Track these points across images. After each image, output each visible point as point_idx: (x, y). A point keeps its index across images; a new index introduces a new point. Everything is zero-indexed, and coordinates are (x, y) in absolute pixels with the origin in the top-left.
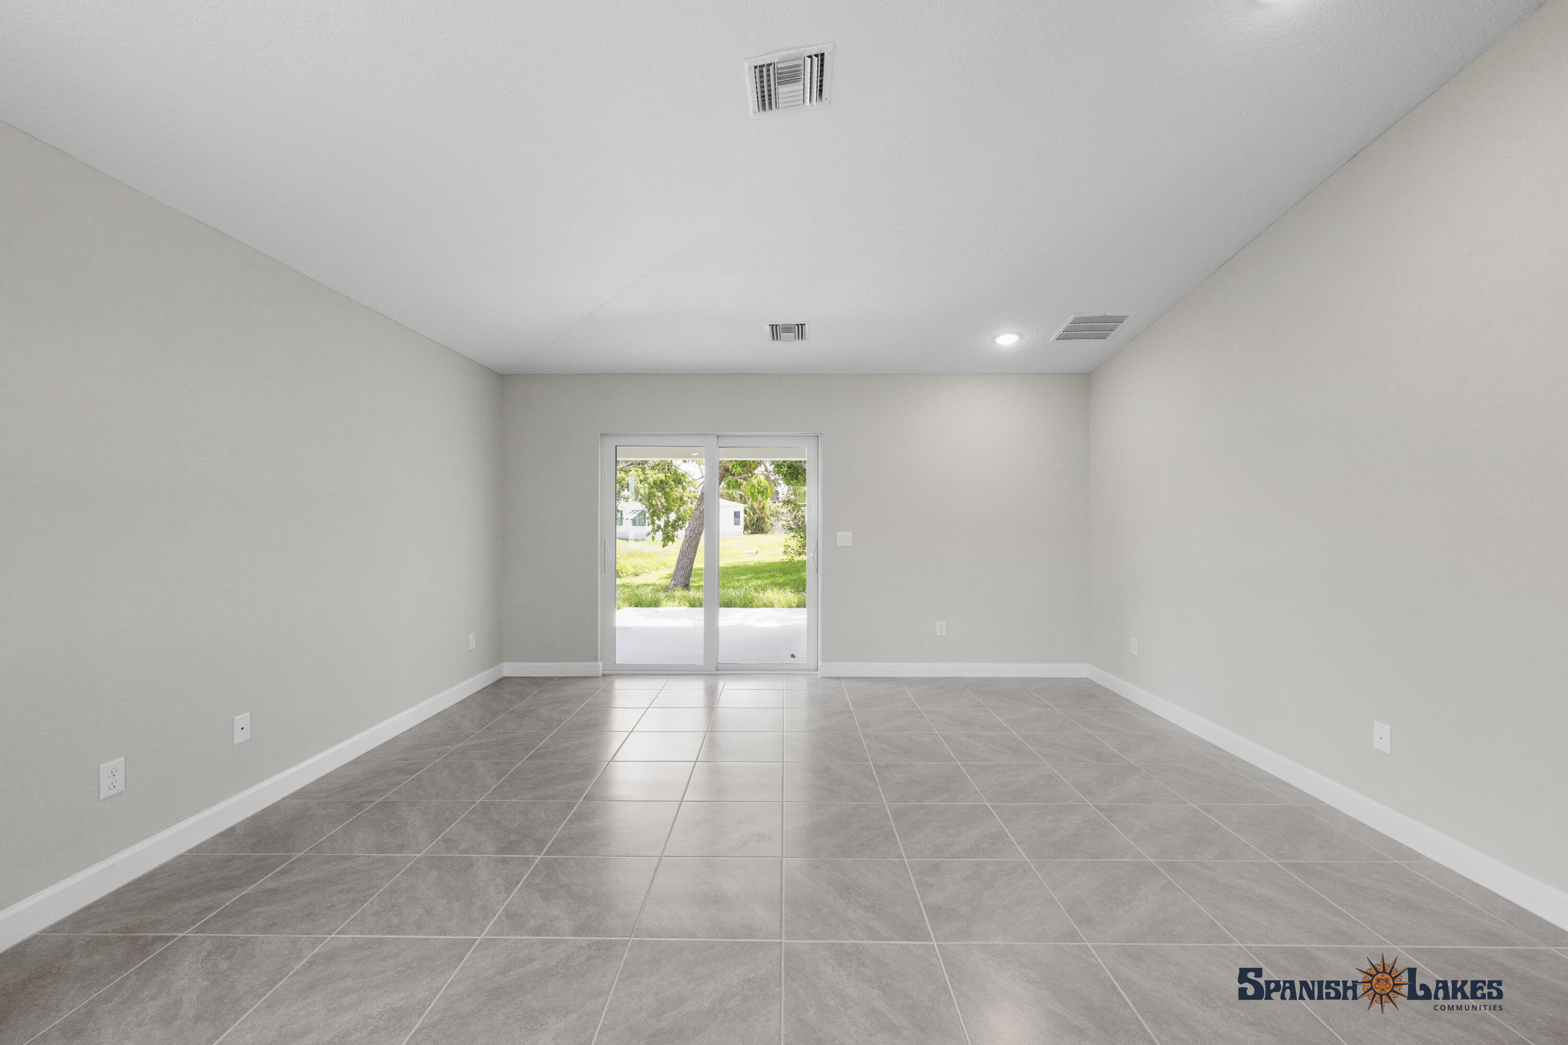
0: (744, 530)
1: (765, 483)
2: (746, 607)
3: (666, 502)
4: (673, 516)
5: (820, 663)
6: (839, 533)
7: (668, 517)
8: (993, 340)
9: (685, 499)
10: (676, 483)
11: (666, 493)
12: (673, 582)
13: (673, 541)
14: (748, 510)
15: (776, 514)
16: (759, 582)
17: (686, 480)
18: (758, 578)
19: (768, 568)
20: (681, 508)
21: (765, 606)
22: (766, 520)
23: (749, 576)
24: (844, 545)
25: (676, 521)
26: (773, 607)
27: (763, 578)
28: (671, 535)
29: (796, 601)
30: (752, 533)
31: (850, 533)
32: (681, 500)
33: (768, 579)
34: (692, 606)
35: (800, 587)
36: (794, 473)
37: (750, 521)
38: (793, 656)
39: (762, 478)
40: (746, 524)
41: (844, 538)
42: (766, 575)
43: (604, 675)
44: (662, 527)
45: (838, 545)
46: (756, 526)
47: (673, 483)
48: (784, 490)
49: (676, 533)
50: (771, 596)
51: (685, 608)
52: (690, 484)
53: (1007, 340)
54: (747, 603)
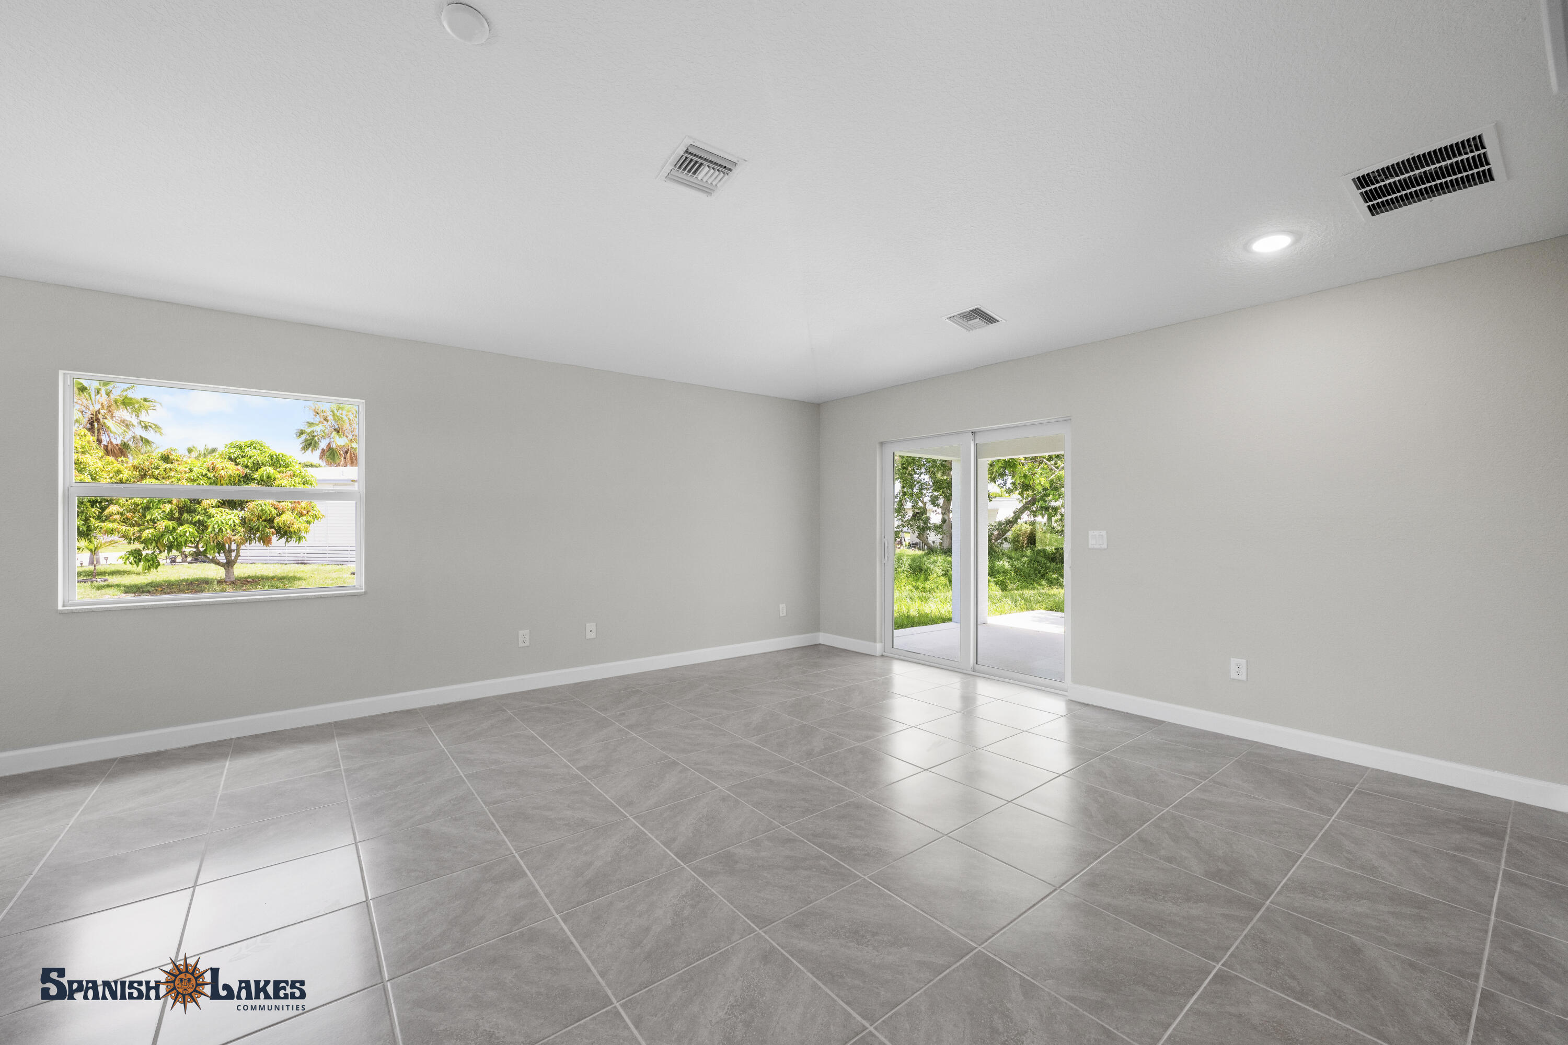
6: (1091, 533)
24: (1097, 547)
41: (1097, 539)
43: (882, 656)
45: (1090, 546)
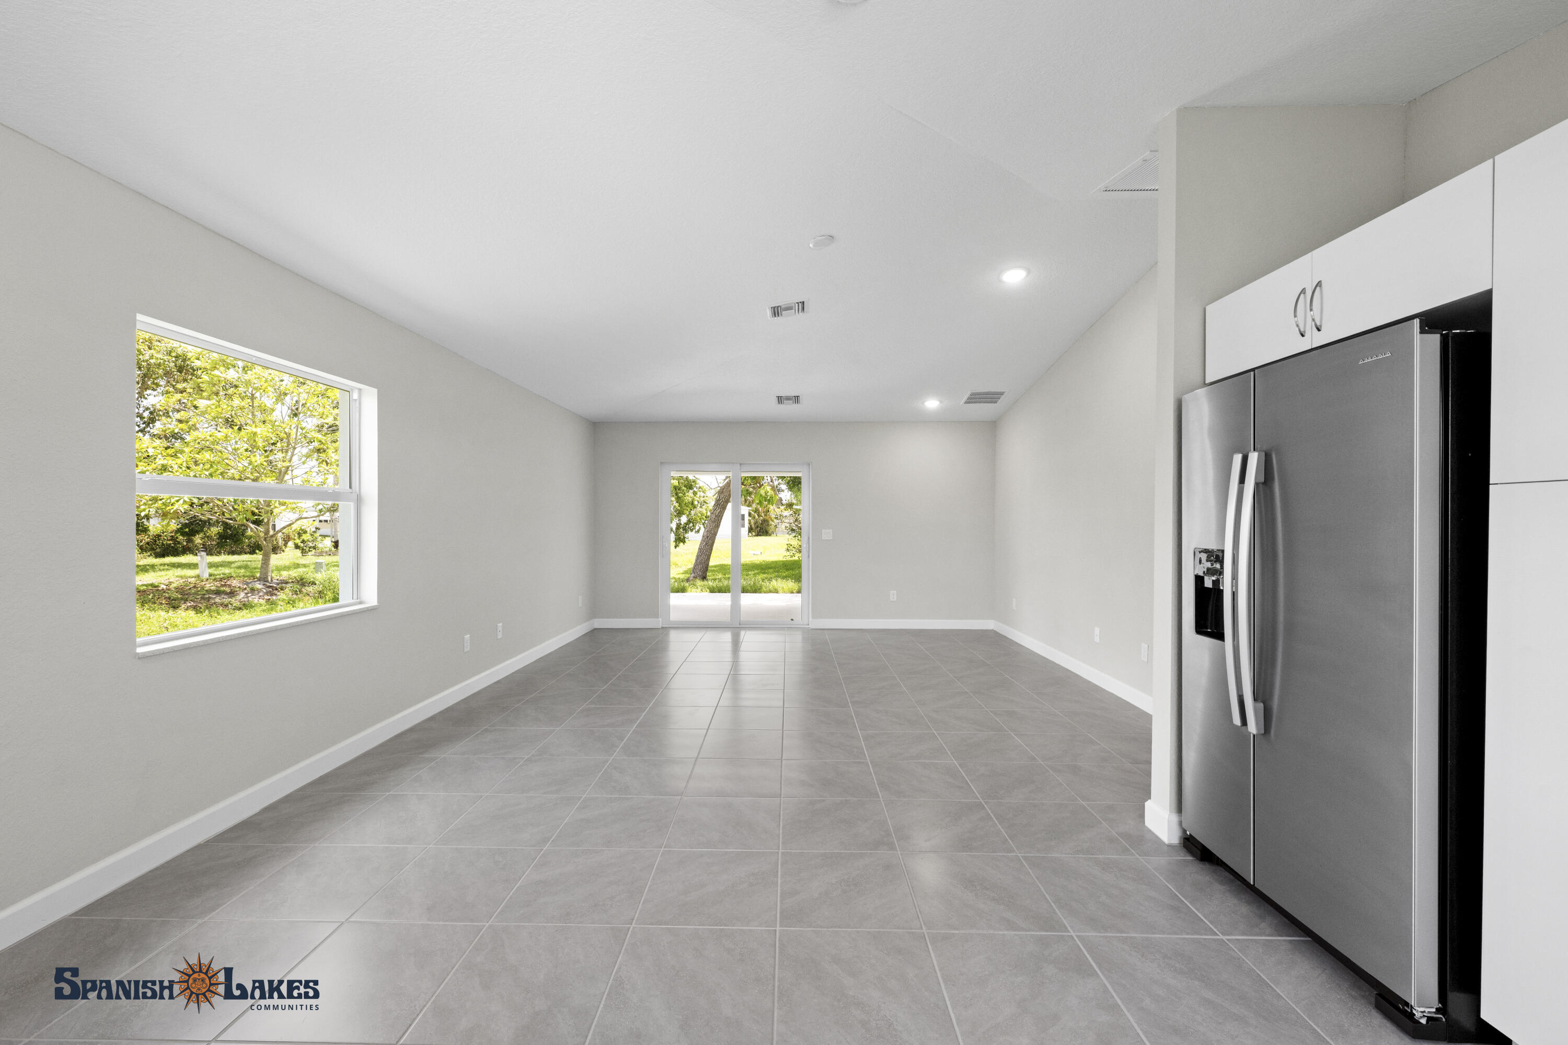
0: (749, 533)
1: (771, 493)
2: (756, 593)
3: (679, 507)
4: (684, 519)
5: (810, 620)
6: (823, 531)
7: (680, 520)
8: (923, 403)
9: (696, 503)
10: (687, 488)
11: (679, 497)
12: (693, 575)
13: (684, 542)
14: (753, 513)
15: (780, 517)
16: (765, 575)
17: (697, 485)
18: (764, 573)
19: (773, 565)
20: (692, 511)
21: (770, 592)
22: (771, 522)
23: (756, 571)
24: (827, 538)
25: (686, 524)
26: (777, 593)
27: (768, 573)
28: (682, 537)
29: (796, 589)
30: (757, 535)
31: (831, 530)
32: (692, 504)
33: (773, 573)
34: (712, 592)
35: (798, 579)
36: (794, 484)
37: (755, 524)
38: (792, 620)
39: (769, 488)
40: (751, 526)
41: (827, 534)
42: (771, 570)
43: (663, 628)
44: (674, 529)
45: (823, 538)
46: (761, 529)
47: (685, 488)
48: (787, 497)
49: (686, 535)
50: (776, 585)
51: (707, 594)
52: (701, 490)
53: (932, 404)
54: (756, 590)
